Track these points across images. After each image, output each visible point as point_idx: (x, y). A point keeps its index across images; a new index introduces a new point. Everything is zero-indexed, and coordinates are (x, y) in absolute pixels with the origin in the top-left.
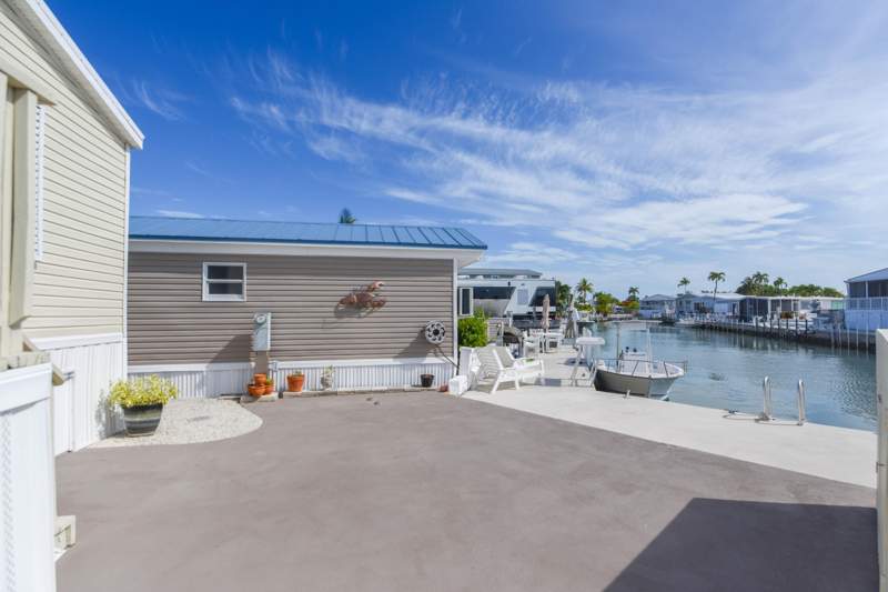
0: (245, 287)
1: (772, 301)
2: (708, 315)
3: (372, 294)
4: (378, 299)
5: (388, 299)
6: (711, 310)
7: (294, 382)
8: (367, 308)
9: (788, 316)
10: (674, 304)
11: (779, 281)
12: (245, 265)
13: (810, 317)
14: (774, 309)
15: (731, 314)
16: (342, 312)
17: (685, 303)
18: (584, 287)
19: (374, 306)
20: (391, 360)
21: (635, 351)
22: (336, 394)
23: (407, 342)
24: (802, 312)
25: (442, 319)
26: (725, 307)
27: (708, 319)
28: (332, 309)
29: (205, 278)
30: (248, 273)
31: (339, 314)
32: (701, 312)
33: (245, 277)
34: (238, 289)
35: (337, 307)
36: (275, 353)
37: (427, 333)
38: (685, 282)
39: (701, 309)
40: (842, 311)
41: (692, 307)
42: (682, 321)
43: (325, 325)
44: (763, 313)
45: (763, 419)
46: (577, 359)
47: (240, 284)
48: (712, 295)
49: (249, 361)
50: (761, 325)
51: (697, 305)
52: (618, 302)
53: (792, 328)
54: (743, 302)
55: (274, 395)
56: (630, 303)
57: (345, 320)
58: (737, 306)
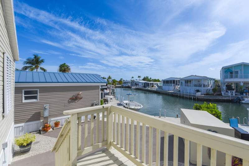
1: (150, 83)
2: (138, 86)
3: (79, 96)
5: (83, 97)
6: (138, 85)
7: (57, 124)
8: (77, 100)
9: (153, 86)
10: (130, 83)
11: (151, 78)
12: (38, 90)
13: (157, 87)
14: (150, 85)
15: (142, 86)
17: (133, 82)
18: (110, 78)
19: (79, 99)
24: (155, 86)
25: (97, 101)
26: (141, 84)
27: (138, 87)
28: (67, 101)
29: (23, 95)
31: (69, 102)
33: (38, 93)
34: (35, 98)
36: (51, 116)
37: (94, 105)
38: (133, 77)
39: (136, 84)
40: (162, 86)
41: (134, 84)
42: (133, 88)
43: (65, 106)
44: (148, 86)
45: (160, 117)
46: (119, 103)
47: (37, 96)
48: (138, 81)
49: (40, 120)
50: (148, 89)
51: (135, 83)
52: (117, 82)
53: (154, 90)
54: (145, 83)
55: (51, 129)
56: (120, 82)
57: (71, 104)
58: (143, 84)
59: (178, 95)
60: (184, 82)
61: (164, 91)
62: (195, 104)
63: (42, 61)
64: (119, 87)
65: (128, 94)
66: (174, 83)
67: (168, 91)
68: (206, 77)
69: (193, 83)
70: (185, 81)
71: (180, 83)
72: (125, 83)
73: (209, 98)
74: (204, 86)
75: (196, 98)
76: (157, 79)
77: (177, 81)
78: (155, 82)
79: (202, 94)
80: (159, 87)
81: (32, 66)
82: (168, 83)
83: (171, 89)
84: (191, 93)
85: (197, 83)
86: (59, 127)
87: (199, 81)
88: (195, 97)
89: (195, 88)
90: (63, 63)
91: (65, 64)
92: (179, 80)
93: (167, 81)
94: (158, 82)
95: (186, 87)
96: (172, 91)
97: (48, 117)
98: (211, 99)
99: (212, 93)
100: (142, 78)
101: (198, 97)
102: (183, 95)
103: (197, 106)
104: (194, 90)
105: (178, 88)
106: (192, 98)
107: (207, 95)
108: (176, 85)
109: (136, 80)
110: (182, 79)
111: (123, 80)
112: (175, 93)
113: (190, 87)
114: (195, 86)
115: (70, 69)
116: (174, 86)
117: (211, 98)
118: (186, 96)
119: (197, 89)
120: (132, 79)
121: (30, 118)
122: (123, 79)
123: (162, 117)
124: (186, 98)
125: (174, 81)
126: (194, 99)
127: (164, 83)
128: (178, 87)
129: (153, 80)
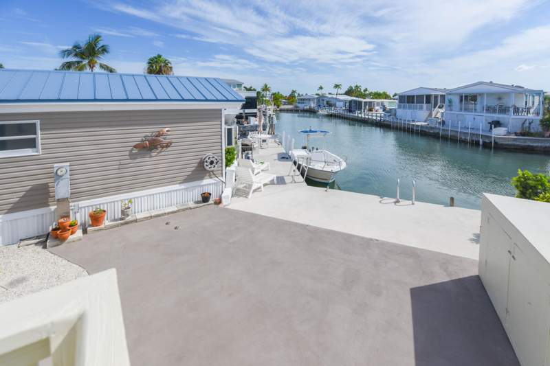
0: (39, 142)
1: (365, 102)
2: (333, 108)
3: (161, 138)
4: (167, 141)
5: (174, 140)
6: (335, 105)
7: (96, 218)
8: (157, 149)
9: (371, 110)
10: (316, 101)
11: (366, 90)
12: (38, 122)
13: (381, 111)
14: (365, 106)
15: (344, 108)
16: (135, 154)
17: (321, 100)
18: (266, 88)
19: (163, 147)
20: (178, 185)
21: (317, 149)
22: (136, 221)
23: (189, 171)
24: (377, 108)
25: (214, 151)
26: (341, 104)
27: (333, 111)
28: (127, 153)
30: (41, 129)
31: (132, 156)
32: (330, 106)
33: (39, 132)
34: (32, 144)
35: (131, 151)
36: (75, 195)
37: (206, 164)
38: (321, 88)
39: (330, 105)
40: (395, 110)
41: (325, 103)
42: (320, 112)
43: (121, 167)
44: (360, 109)
45: (398, 202)
46: (283, 153)
47: (34, 139)
48: (334, 96)
49: (49, 206)
50: (360, 115)
51: (328, 103)
52: (285, 98)
53: (374, 118)
54: (350, 102)
55: (79, 233)
56: (291, 99)
57: (138, 160)
58: (348, 104)
59: (438, 133)
60: (456, 100)
61: (401, 123)
62: (520, 172)
63: (104, 50)
64: (288, 111)
65: (306, 132)
66: (428, 101)
67: (414, 121)
68: (520, 87)
69: (482, 103)
70: (462, 97)
71: (447, 101)
72: (303, 100)
73: (531, 144)
74: (516, 110)
75: (491, 143)
76: (381, 92)
77: (436, 97)
78: (376, 98)
79: (509, 133)
80: (388, 112)
81: (81, 62)
82: (413, 102)
83: (420, 117)
84: (478, 129)
85: (494, 103)
86: (102, 226)
87: (500, 99)
88: (487, 141)
89: (489, 115)
90: (156, 56)
91: (160, 56)
92: (443, 94)
93: (408, 97)
94: (386, 98)
95: (463, 113)
96: (423, 124)
97: (67, 198)
98: (537, 147)
99: (540, 129)
100: (344, 89)
101: (497, 141)
102: (453, 134)
103: (529, 179)
104: (486, 120)
105: (439, 115)
106: (481, 143)
107: (523, 134)
108: (435, 107)
109: (330, 94)
110: (451, 93)
111: (299, 94)
112: (432, 128)
113: (473, 113)
114: (489, 109)
115: (171, 68)
116: (427, 109)
117: (535, 144)
118: (463, 137)
119: (495, 119)
120: (320, 92)
121: (18, 202)
122: (297, 92)
123: (403, 202)
124: (464, 142)
125: (428, 97)
126: (487, 146)
127: (400, 102)
128: (438, 113)
129: (370, 94)
